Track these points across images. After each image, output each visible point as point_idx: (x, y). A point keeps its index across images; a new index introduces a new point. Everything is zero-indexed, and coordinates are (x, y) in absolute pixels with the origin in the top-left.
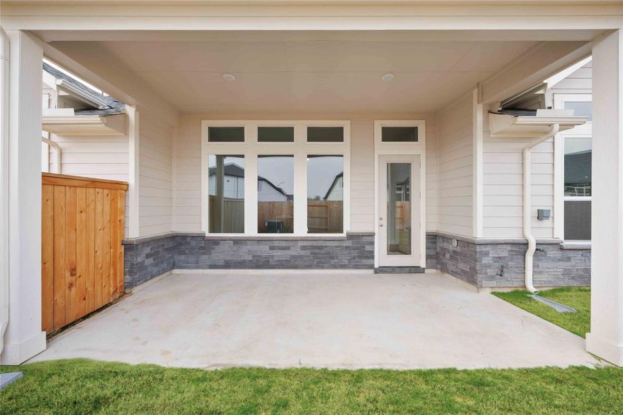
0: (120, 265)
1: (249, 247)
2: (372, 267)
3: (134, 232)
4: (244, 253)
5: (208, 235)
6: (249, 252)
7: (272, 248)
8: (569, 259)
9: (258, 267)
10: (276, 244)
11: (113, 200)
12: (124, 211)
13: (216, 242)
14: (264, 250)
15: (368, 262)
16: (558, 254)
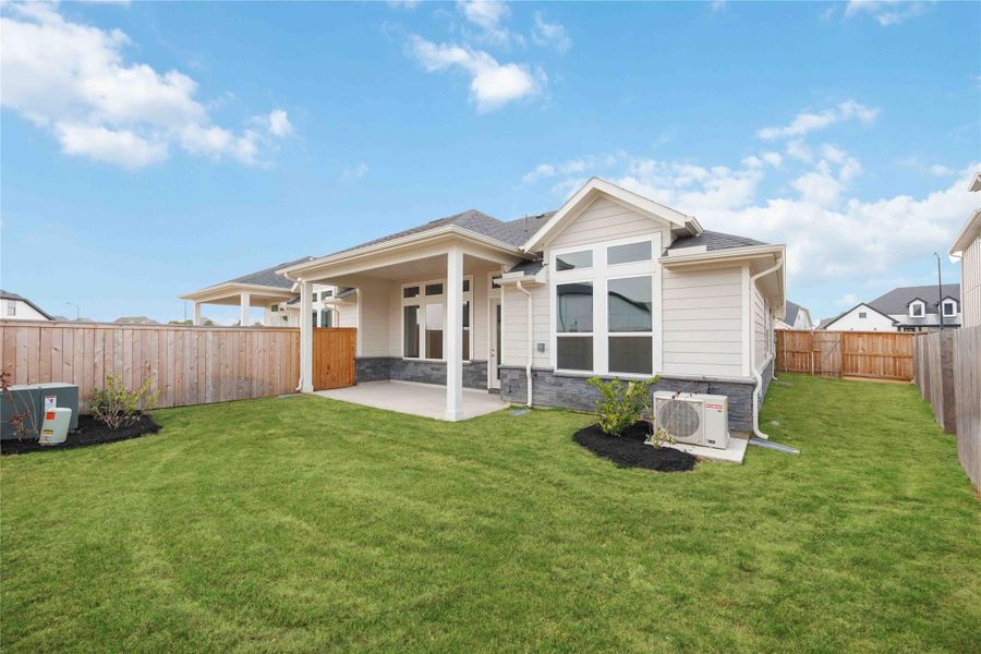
0: (353, 369)
1: (422, 368)
2: (486, 388)
3: (359, 354)
4: (419, 372)
5: (404, 358)
6: (422, 371)
7: (432, 369)
8: (561, 385)
9: (425, 382)
10: (434, 366)
11: (348, 337)
12: (354, 342)
13: (407, 363)
14: (428, 370)
15: (482, 383)
16: (553, 380)
